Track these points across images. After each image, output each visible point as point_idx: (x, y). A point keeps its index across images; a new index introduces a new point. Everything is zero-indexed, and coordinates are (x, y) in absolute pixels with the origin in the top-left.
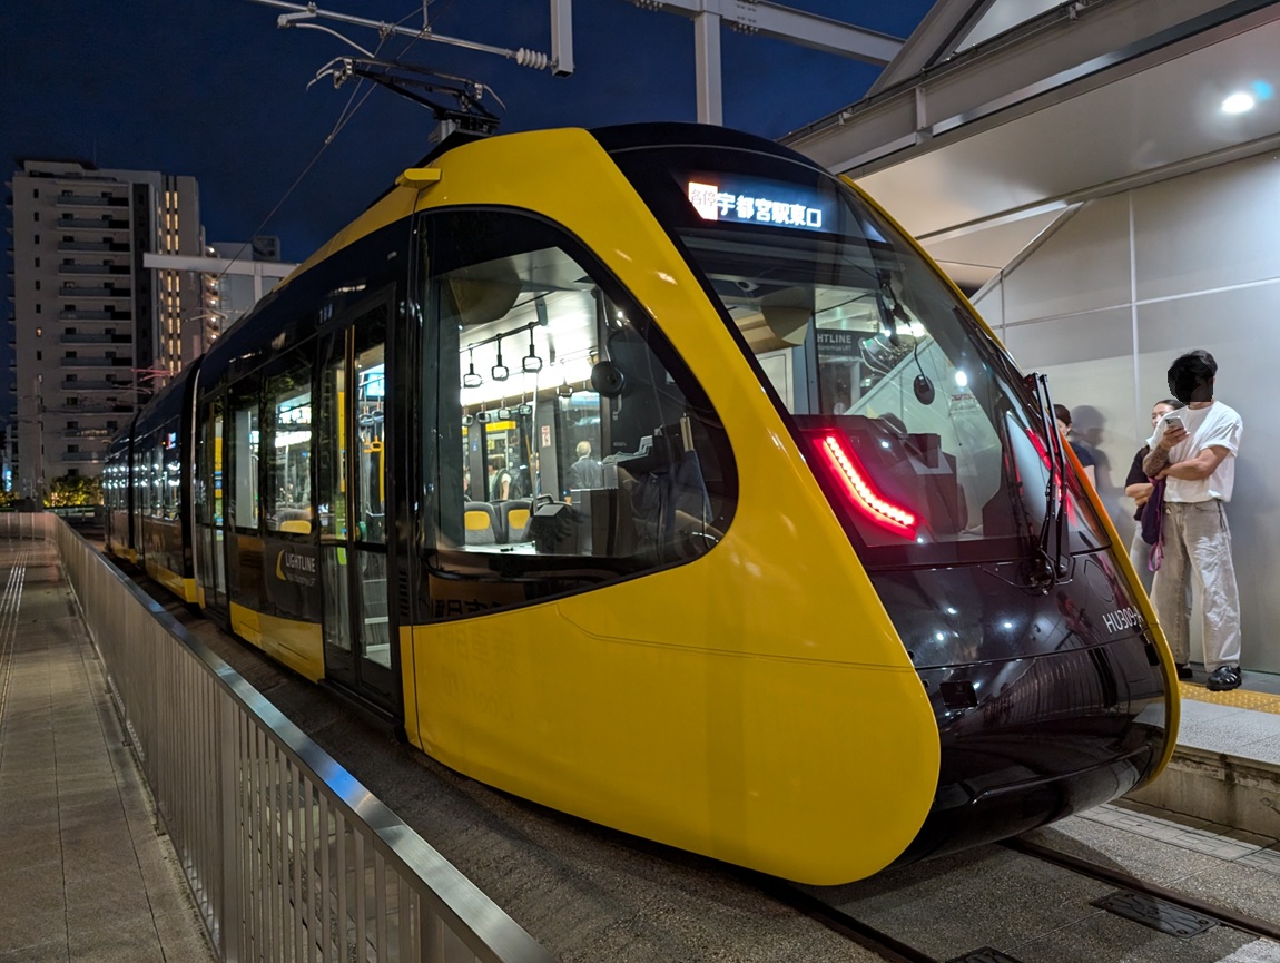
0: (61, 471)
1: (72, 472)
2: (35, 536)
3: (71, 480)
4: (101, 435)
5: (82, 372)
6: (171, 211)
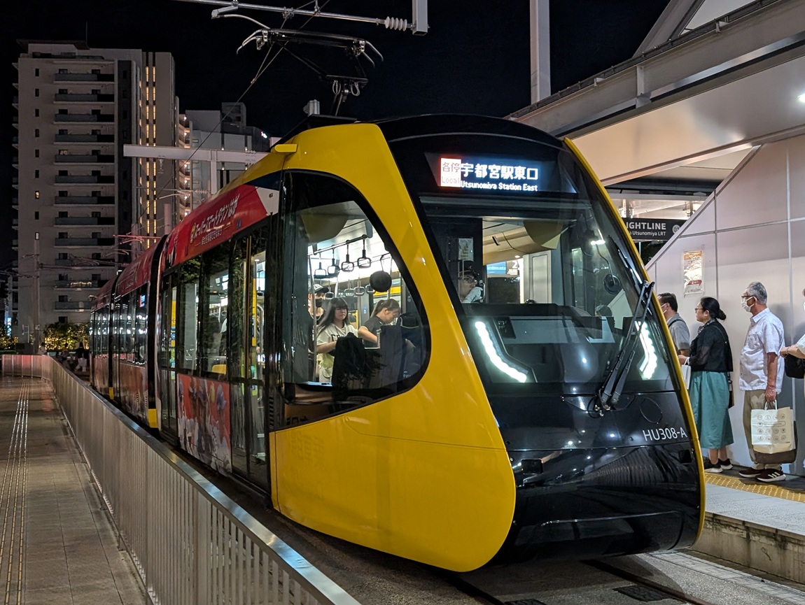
0: (54, 319)
1: (62, 319)
2: (35, 375)
3: (61, 326)
4: (87, 286)
5: (72, 230)
6: (150, 84)
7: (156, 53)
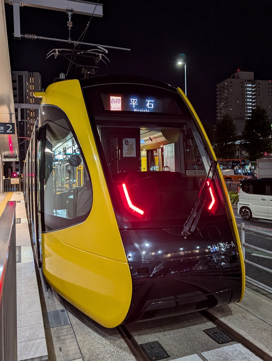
6: (32, 84)
7: (34, 73)
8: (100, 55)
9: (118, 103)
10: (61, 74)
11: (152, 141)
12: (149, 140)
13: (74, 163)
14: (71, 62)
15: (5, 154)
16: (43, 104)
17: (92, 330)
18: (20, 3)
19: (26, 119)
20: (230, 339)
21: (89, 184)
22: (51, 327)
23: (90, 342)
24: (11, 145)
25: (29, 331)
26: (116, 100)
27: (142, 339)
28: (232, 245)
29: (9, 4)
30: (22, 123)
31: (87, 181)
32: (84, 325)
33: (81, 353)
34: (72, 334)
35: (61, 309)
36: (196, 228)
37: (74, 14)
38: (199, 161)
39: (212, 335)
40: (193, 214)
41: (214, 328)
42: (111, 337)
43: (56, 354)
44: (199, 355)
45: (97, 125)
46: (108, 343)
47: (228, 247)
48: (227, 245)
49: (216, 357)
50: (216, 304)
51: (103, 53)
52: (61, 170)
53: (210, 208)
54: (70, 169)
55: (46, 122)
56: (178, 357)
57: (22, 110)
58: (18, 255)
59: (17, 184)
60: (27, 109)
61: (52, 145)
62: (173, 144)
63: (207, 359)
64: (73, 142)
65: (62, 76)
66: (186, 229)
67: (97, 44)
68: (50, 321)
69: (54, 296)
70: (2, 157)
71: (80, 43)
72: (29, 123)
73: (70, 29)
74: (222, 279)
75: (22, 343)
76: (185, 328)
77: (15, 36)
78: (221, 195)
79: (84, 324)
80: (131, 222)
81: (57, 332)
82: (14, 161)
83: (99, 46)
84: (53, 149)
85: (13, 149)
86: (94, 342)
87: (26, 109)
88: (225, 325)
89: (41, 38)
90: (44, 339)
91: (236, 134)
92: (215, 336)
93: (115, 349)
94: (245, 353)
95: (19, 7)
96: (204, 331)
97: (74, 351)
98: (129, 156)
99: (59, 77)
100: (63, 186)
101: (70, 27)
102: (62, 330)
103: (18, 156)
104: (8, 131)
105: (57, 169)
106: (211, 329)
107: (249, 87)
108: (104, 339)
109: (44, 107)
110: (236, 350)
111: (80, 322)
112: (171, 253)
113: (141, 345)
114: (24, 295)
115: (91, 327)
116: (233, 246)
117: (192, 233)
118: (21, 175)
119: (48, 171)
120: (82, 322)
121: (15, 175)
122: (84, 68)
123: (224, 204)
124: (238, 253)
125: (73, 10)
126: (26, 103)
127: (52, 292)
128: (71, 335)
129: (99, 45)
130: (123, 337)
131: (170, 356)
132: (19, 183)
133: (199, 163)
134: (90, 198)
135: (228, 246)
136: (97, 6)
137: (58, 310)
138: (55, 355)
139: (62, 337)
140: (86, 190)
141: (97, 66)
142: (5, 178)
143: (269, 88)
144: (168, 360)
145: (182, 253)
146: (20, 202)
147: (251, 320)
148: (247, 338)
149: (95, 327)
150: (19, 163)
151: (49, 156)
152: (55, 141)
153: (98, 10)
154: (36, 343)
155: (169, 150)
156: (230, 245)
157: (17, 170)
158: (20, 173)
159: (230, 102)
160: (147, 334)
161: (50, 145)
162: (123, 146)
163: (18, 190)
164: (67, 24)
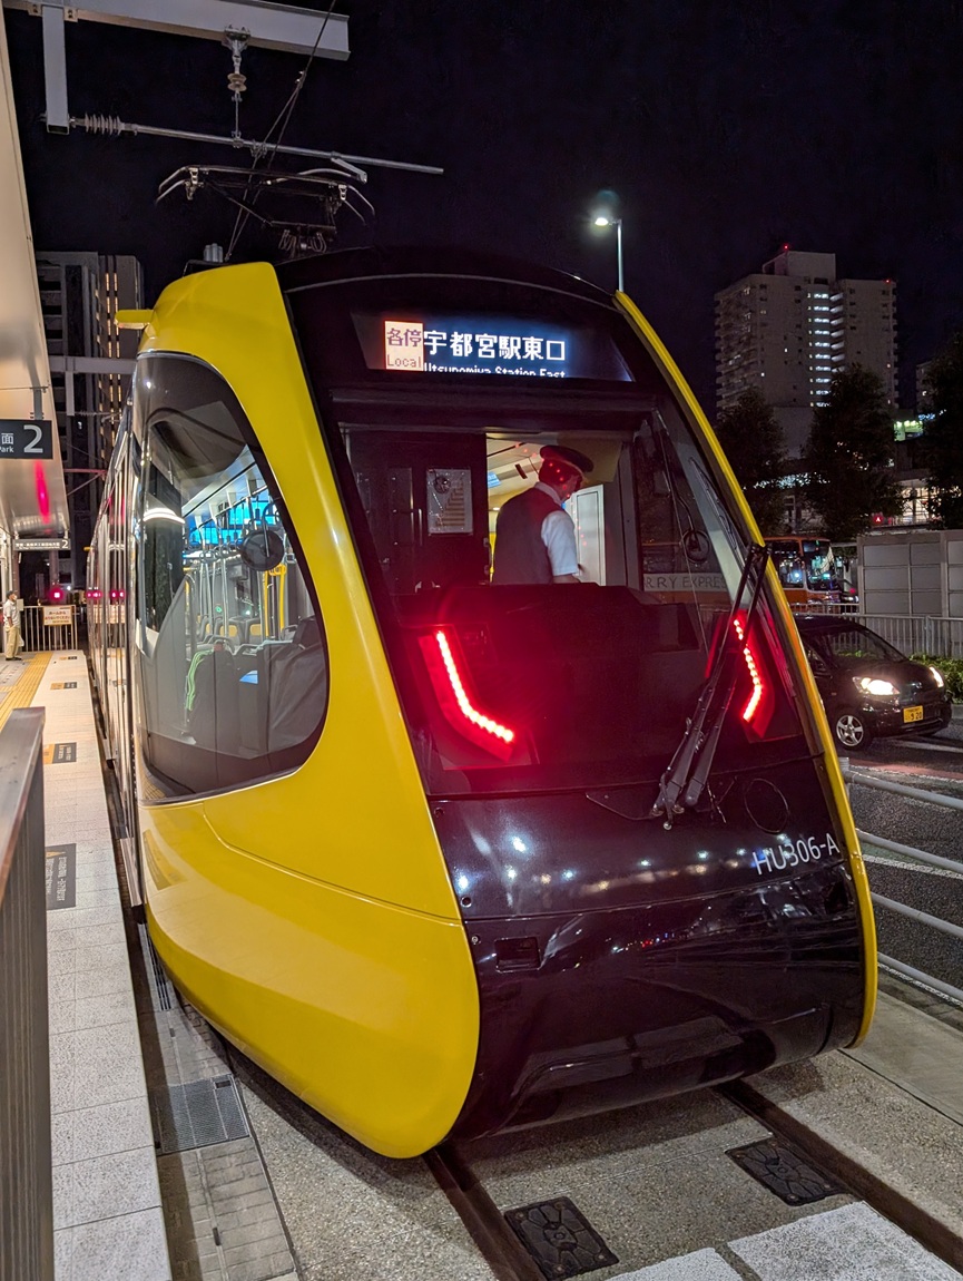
6: (112, 293)
7: (117, 257)
8: (341, 187)
9: (411, 343)
10: (211, 249)
11: (524, 477)
12: (514, 475)
13: (258, 558)
14: (244, 212)
15: (22, 525)
16: (147, 349)
17: (328, 1157)
18: (66, 10)
19: (95, 409)
20: (827, 1186)
21: (313, 633)
22: (181, 1147)
23: (326, 1207)
24: (43, 495)
25: (99, 1180)
26: (406, 334)
27: (511, 1190)
28: (830, 848)
29: (26, 12)
30: (80, 423)
31: (307, 621)
32: (303, 1137)
33: (293, 1253)
34: (257, 1175)
35: (220, 1078)
36: (704, 792)
37: (250, 47)
38: (694, 545)
39: (762, 1171)
40: (691, 739)
41: (765, 1142)
42: (399, 1183)
43: (202, 1258)
44: (720, 1253)
45: (340, 424)
46: (391, 1208)
47: (816, 854)
48: (811, 849)
49: (783, 1257)
50: (772, 1061)
51: (354, 180)
52: (211, 578)
53: (748, 714)
54: (240, 574)
55: (157, 414)
56: (648, 1262)
57: (80, 379)
58: (64, 878)
59: (63, 626)
60: (97, 377)
61: (179, 494)
62: (600, 489)
63: (752, 1266)
64: (253, 483)
65: (213, 253)
66: (669, 793)
67: (330, 151)
68: (177, 1125)
69: (191, 1025)
70: (13, 537)
71: (274, 146)
72: (103, 421)
73: (237, 98)
74: (789, 968)
75: (75, 1229)
76: (661, 1146)
77: (50, 122)
78: (786, 666)
79: (302, 1132)
80: (466, 772)
81: (202, 1168)
82: (55, 551)
83: (336, 158)
84: (185, 509)
85: (50, 508)
86: (339, 1204)
87: (93, 375)
88: (803, 1129)
89: (138, 128)
90: (158, 1213)
91: (780, 456)
92: (771, 1173)
93: (418, 1232)
94: (888, 1241)
95: (62, 26)
96: (730, 1153)
97: (267, 1242)
98: (449, 531)
99: (201, 256)
100: (218, 633)
101: (237, 91)
102: (220, 1160)
103: (66, 533)
104: (28, 449)
105: (198, 574)
106: (754, 1145)
107: (821, 302)
108: (373, 1192)
109: (150, 360)
110: (852, 1229)
111: (286, 1126)
112: (606, 878)
113: (510, 1215)
114: (84, 1032)
115: (326, 1144)
116: (834, 850)
117: (689, 809)
118: (77, 596)
119: (165, 582)
120: (292, 1125)
121: (57, 595)
122: (286, 233)
123: (793, 698)
124: (852, 875)
125: (248, 36)
126: (92, 356)
127: (184, 1011)
128: (255, 1179)
129: (337, 154)
130: (444, 1185)
131: (618, 1257)
132: (70, 622)
133: (695, 553)
134: (318, 680)
135: (815, 851)
136: (329, 21)
137: (207, 1082)
138: (198, 1262)
139: (224, 1189)
140: (304, 654)
141: (331, 225)
142: (25, 604)
143: (885, 305)
144: (611, 1275)
145: (648, 877)
146: (75, 687)
147: (892, 1108)
148: (885, 1179)
149: (340, 1144)
150: (73, 554)
151: (171, 533)
152: (190, 482)
153: (330, 36)
154: (125, 1228)
155: (585, 510)
156: (823, 846)
157: (65, 578)
158: (75, 589)
159: (759, 350)
160: (529, 1168)
161: (174, 496)
162: (429, 497)
163: (67, 645)
164: (229, 82)
